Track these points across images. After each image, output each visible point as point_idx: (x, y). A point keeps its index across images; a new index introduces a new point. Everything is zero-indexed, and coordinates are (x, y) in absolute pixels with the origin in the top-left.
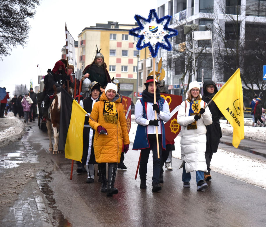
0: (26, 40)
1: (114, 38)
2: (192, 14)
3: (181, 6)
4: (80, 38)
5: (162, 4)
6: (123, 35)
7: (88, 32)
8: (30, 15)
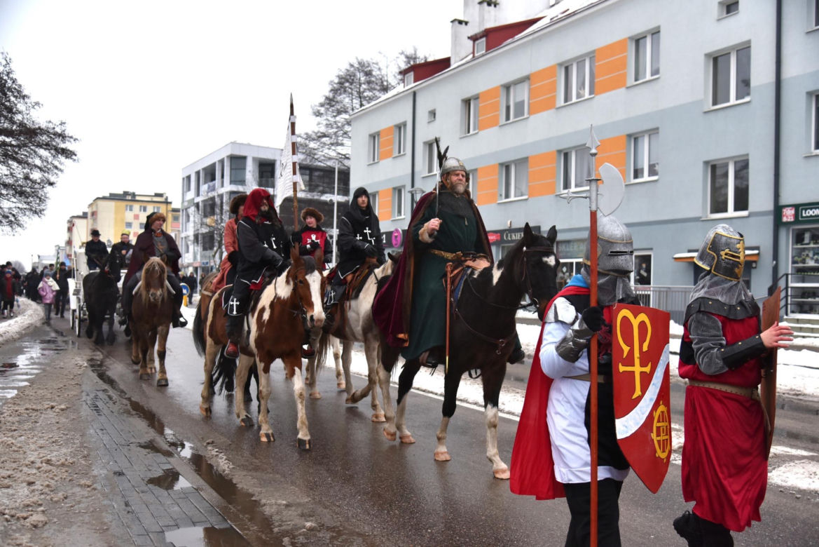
0: (45, 212)
1: (131, 210)
2: (222, 186)
3: (209, 177)
4: (90, 208)
5: (187, 175)
6: (141, 207)
7: (100, 203)
8: (51, 184)
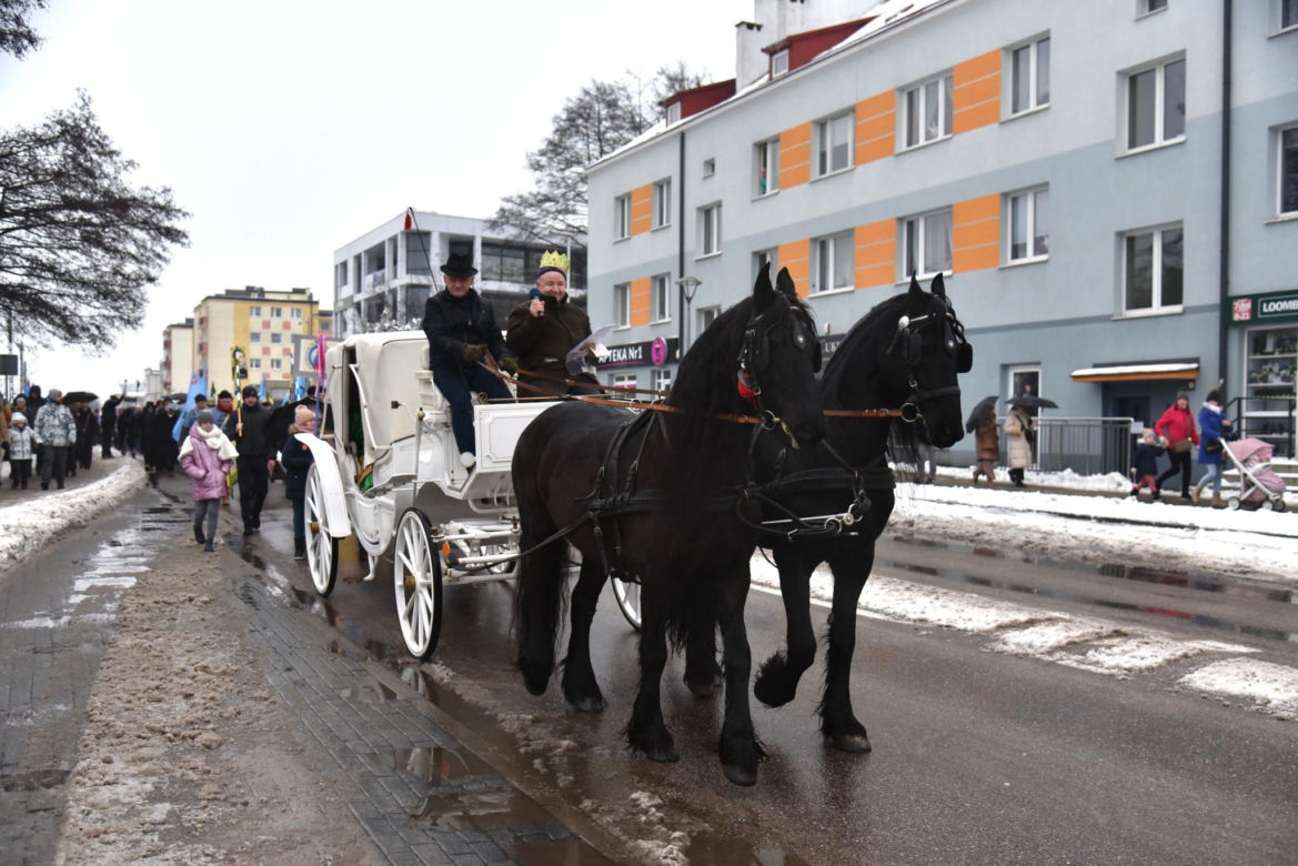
0: (142, 321)
1: (258, 314)
2: (395, 276)
3: (374, 266)
4: (197, 314)
5: (342, 261)
6: (273, 309)
7: (213, 305)
8: (151, 280)
